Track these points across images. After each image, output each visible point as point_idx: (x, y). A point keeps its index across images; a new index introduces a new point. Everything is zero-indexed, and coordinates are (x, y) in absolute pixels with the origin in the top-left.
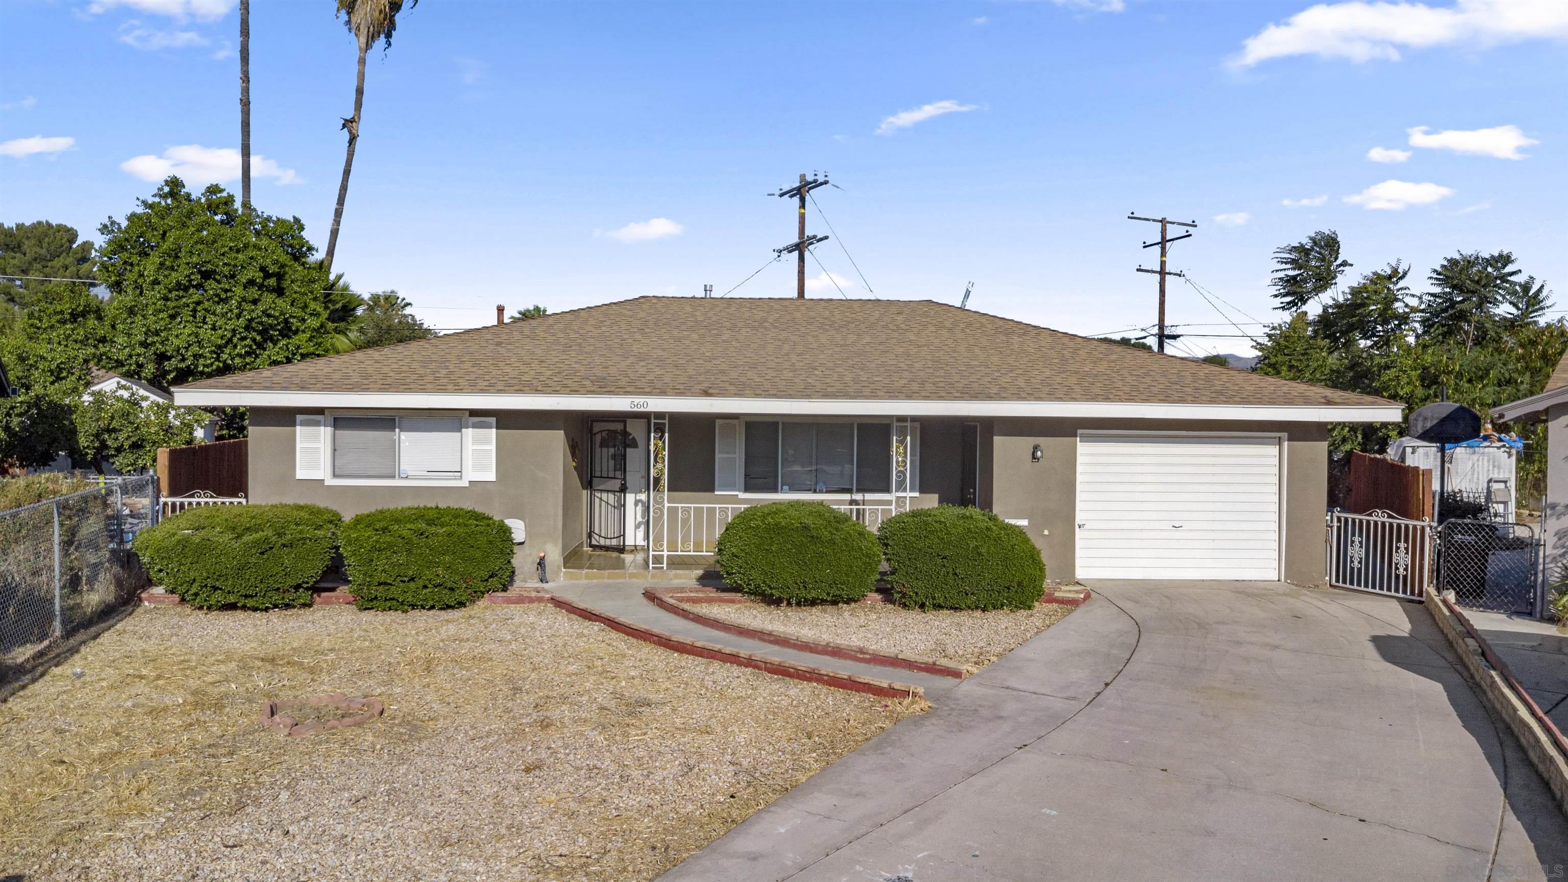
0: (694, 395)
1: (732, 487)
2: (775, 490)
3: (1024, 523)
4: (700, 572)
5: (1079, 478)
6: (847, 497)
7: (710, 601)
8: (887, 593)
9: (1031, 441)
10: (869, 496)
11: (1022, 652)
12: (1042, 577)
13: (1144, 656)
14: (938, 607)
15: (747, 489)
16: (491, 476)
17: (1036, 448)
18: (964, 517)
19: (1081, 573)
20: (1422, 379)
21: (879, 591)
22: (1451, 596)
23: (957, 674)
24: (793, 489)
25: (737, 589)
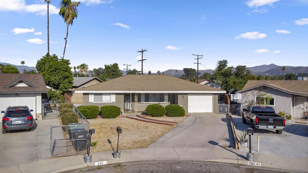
0: (141, 91)
1: (143, 101)
2: (149, 102)
3: (182, 106)
4: (141, 113)
5: (188, 100)
6: (158, 102)
7: (145, 116)
8: (167, 115)
9: (183, 96)
10: (161, 102)
11: (184, 121)
12: (185, 112)
13: (197, 121)
14: (173, 116)
15: (145, 102)
16: (115, 101)
17: (183, 97)
18: (176, 106)
19: (189, 112)
20: (233, 83)
21: (166, 115)
22: (231, 114)
23: (178, 123)
24: (151, 102)
25: (149, 115)
